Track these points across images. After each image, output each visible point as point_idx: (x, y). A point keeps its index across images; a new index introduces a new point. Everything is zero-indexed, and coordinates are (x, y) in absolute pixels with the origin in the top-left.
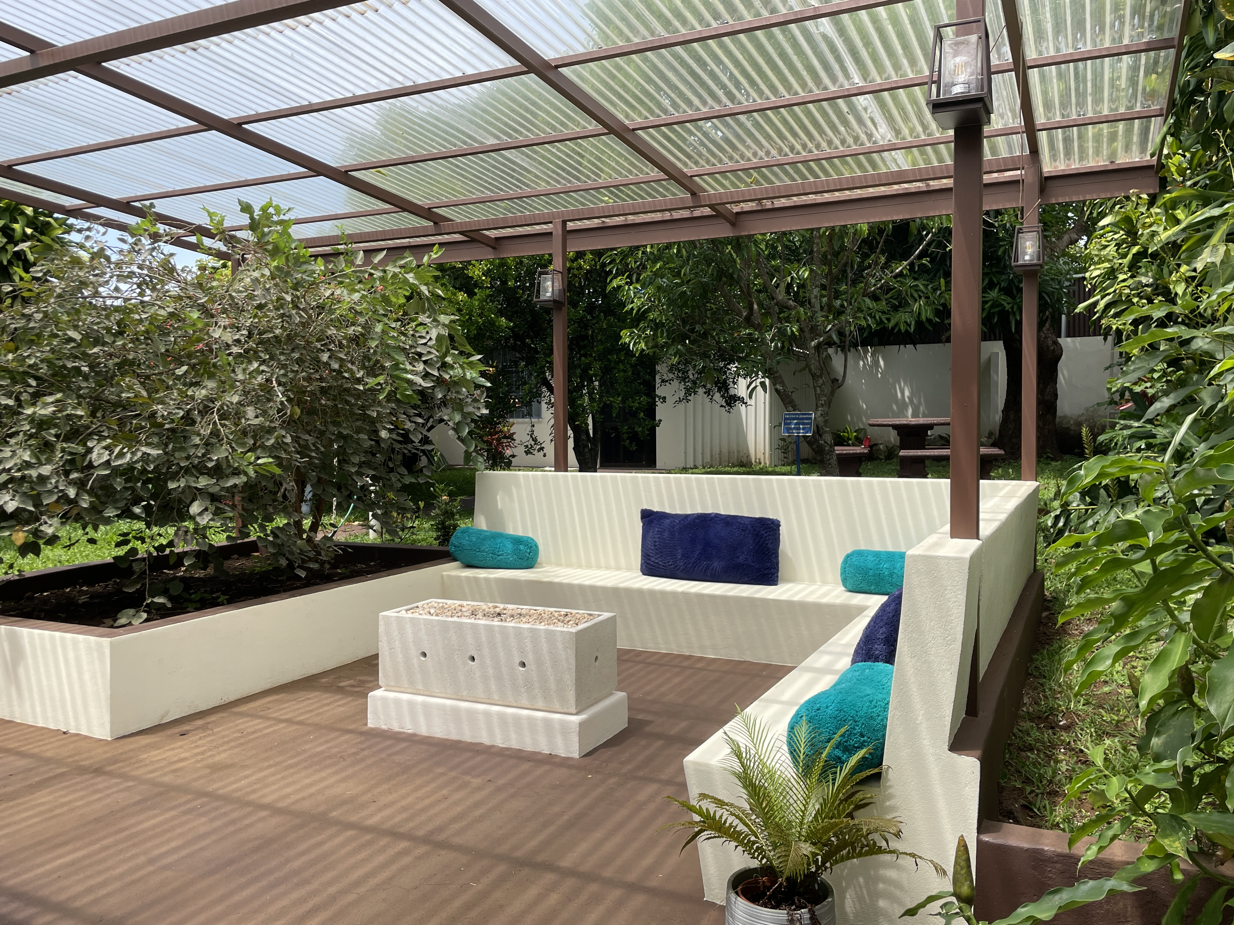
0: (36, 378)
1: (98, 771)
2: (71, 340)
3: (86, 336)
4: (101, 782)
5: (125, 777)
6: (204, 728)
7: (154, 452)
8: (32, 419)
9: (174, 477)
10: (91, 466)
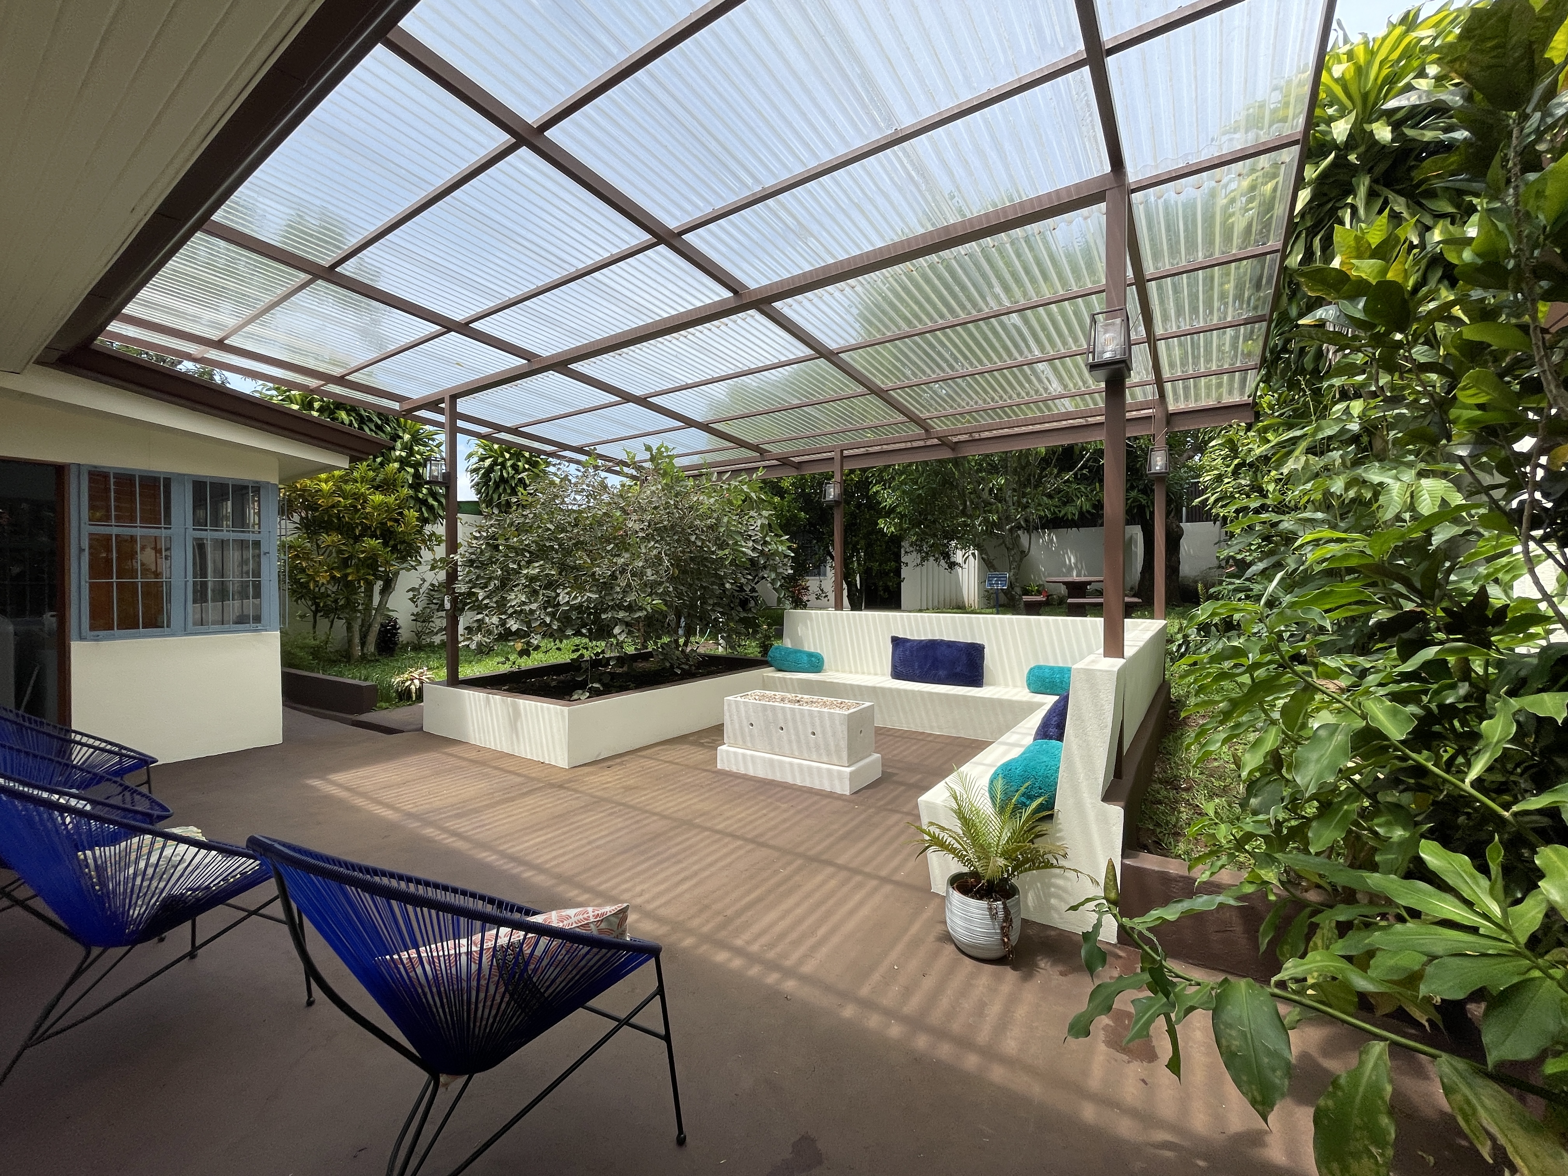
0: (529, 552)
1: (561, 787)
2: (550, 529)
3: (557, 527)
4: (562, 793)
5: (576, 791)
6: (621, 764)
7: (594, 596)
8: (526, 576)
9: (605, 611)
10: (558, 604)
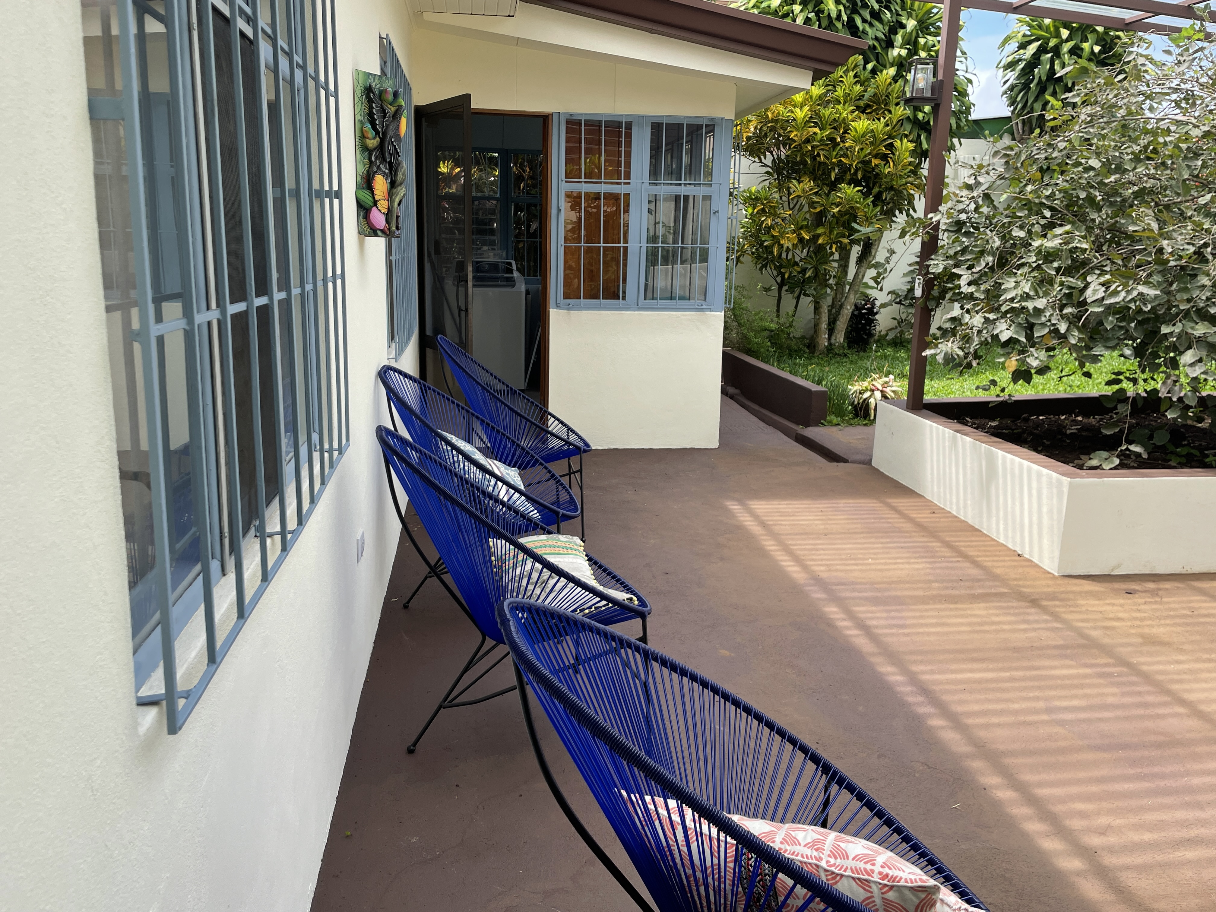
0: (1051, 209)
2: (1092, 168)
3: (1106, 165)
4: (1033, 614)
5: (1056, 617)
6: (1154, 593)
7: (1152, 292)
8: (1039, 251)
9: (1171, 320)
10: (1084, 303)
